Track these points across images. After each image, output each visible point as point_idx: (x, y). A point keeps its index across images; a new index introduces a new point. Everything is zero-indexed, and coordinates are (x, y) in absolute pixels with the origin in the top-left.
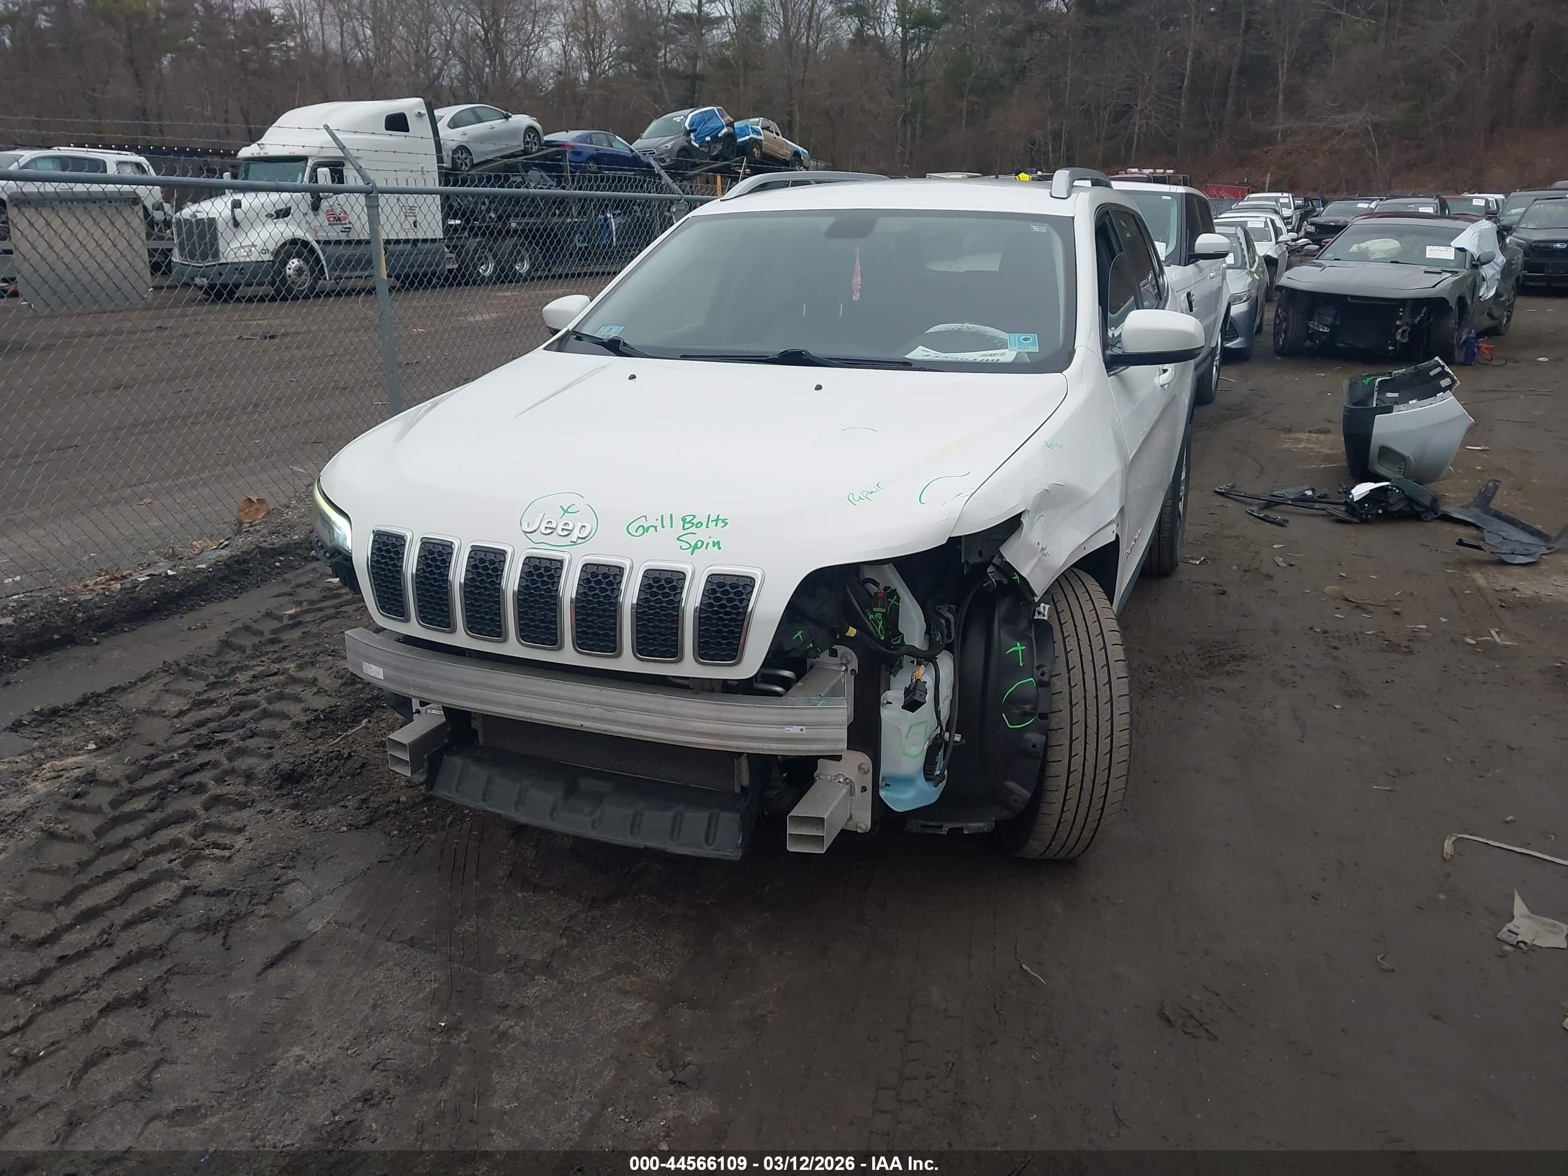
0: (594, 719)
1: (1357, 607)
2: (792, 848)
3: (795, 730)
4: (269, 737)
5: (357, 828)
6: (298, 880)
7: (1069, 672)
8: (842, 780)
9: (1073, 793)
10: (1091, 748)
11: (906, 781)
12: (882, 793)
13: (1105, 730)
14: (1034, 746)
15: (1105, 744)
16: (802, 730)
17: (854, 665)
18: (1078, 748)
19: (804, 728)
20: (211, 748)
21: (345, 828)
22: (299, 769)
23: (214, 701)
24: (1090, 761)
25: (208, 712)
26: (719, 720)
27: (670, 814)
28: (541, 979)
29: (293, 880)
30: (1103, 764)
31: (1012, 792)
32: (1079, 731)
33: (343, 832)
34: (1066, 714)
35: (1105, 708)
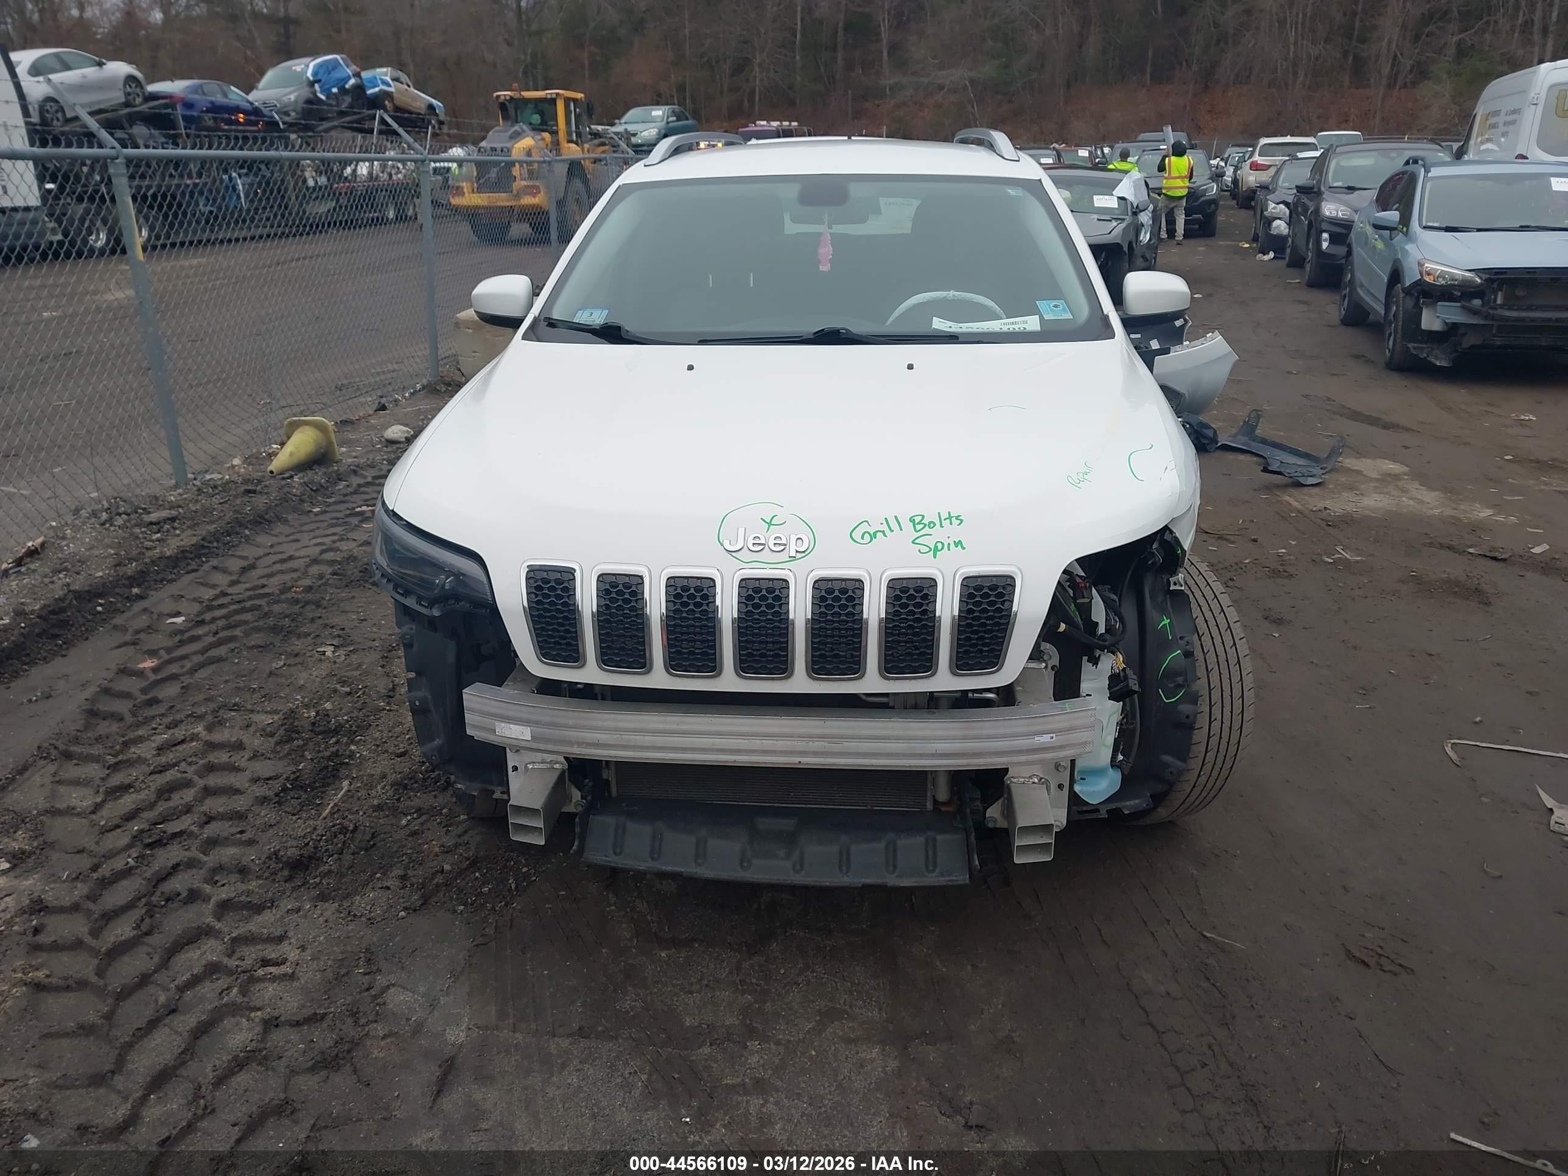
0: (816, 754)
1: (1219, 538)
2: (1018, 860)
3: (1046, 738)
4: (231, 819)
5: (415, 910)
6: (394, 985)
7: (1200, 640)
8: (1036, 780)
9: (1211, 756)
10: (1227, 710)
11: (1098, 772)
12: (1077, 788)
13: (1237, 693)
14: (1187, 717)
15: (1238, 703)
16: (1052, 738)
17: (1055, 660)
18: (1217, 712)
19: (1054, 735)
20: (165, 845)
21: (403, 913)
22: (305, 852)
23: (130, 786)
24: (1227, 724)
25: (128, 802)
26: (964, 738)
27: (881, 845)
29: (388, 987)
30: (1236, 726)
31: (1167, 765)
32: (1216, 695)
33: (403, 918)
34: (1204, 680)
35: (1234, 669)
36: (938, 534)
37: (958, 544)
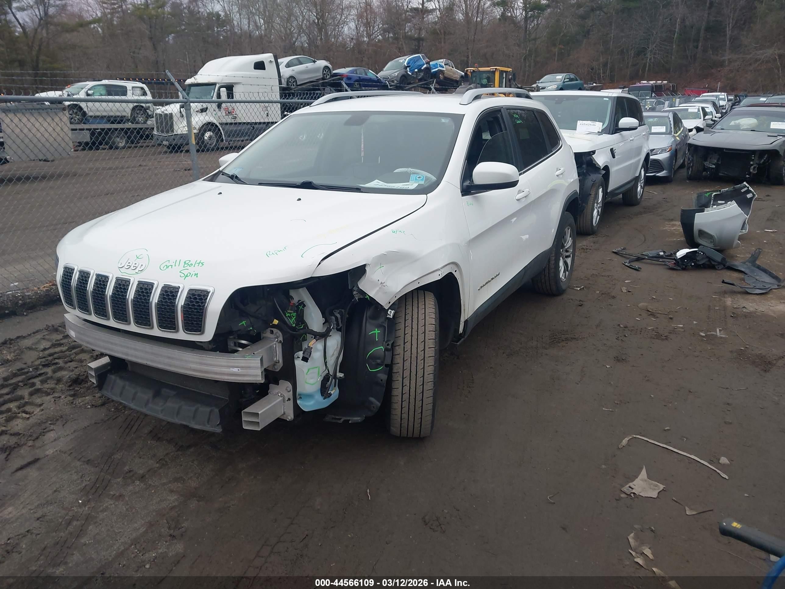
2: (245, 427)
3: (235, 370)
4: (78, 362)
5: (96, 407)
6: (54, 430)
7: (404, 344)
8: (280, 395)
9: (405, 404)
10: (413, 382)
11: (310, 396)
12: (298, 402)
13: (420, 374)
14: (382, 380)
15: (420, 380)
16: (239, 370)
17: (281, 339)
18: (406, 382)
19: (239, 369)
20: (49, 366)
21: (89, 407)
22: (81, 378)
23: (62, 344)
24: (413, 390)
25: (57, 349)
26: (201, 364)
27: (193, 409)
28: (137, 483)
29: (52, 430)
30: (419, 390)
31: (371, 403)
32: (407, 373)
33: (88, 408)
34: (401, 365)
35: (420, 363)
36: (191, 270)
37: (196, 275)
